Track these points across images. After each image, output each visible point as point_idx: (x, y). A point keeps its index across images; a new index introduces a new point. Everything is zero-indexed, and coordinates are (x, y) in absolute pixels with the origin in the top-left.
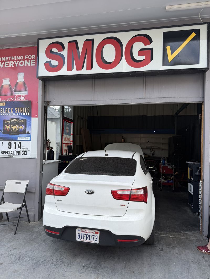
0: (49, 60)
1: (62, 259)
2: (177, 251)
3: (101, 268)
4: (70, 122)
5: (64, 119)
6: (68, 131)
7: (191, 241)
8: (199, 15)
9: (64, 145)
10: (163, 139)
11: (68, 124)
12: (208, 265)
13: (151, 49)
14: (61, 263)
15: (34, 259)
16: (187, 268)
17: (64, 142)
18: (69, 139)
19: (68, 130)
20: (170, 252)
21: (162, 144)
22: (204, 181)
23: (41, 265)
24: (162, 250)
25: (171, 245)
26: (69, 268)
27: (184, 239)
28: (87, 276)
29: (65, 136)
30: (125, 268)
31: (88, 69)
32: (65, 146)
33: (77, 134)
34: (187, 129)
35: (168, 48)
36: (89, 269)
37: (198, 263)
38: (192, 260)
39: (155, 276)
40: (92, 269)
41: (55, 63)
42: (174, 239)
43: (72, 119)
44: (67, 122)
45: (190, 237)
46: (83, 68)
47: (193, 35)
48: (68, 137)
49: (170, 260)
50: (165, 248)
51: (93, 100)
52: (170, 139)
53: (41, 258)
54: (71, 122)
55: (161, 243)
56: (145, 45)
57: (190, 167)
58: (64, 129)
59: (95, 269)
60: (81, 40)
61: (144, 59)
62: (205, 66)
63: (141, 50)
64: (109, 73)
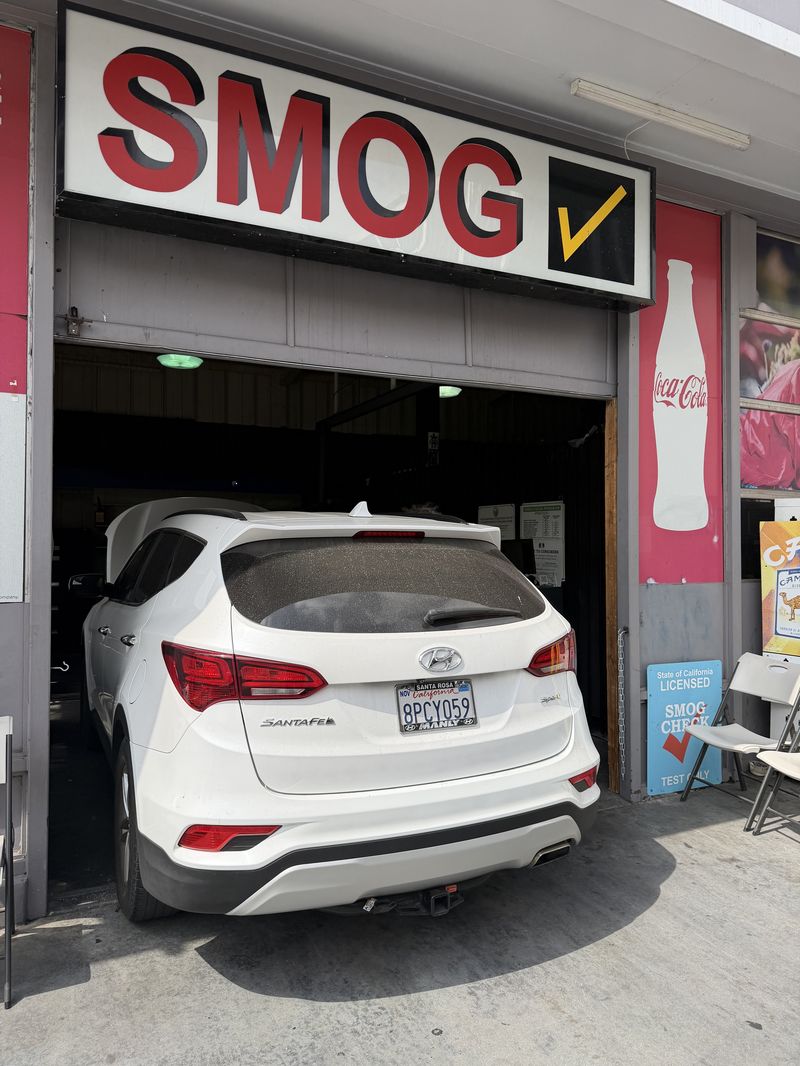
13: (519, 203)
22: (626, 633)
31: (307, 214)
35: (563, 213)
41: (155, 148)
46: (286, 205)
47: (620, 193)
51: (291, 344)
60: (278, 87)
61: (499, 232)
62: (646, 294)
63: (489, 195)
64: (389, 253)
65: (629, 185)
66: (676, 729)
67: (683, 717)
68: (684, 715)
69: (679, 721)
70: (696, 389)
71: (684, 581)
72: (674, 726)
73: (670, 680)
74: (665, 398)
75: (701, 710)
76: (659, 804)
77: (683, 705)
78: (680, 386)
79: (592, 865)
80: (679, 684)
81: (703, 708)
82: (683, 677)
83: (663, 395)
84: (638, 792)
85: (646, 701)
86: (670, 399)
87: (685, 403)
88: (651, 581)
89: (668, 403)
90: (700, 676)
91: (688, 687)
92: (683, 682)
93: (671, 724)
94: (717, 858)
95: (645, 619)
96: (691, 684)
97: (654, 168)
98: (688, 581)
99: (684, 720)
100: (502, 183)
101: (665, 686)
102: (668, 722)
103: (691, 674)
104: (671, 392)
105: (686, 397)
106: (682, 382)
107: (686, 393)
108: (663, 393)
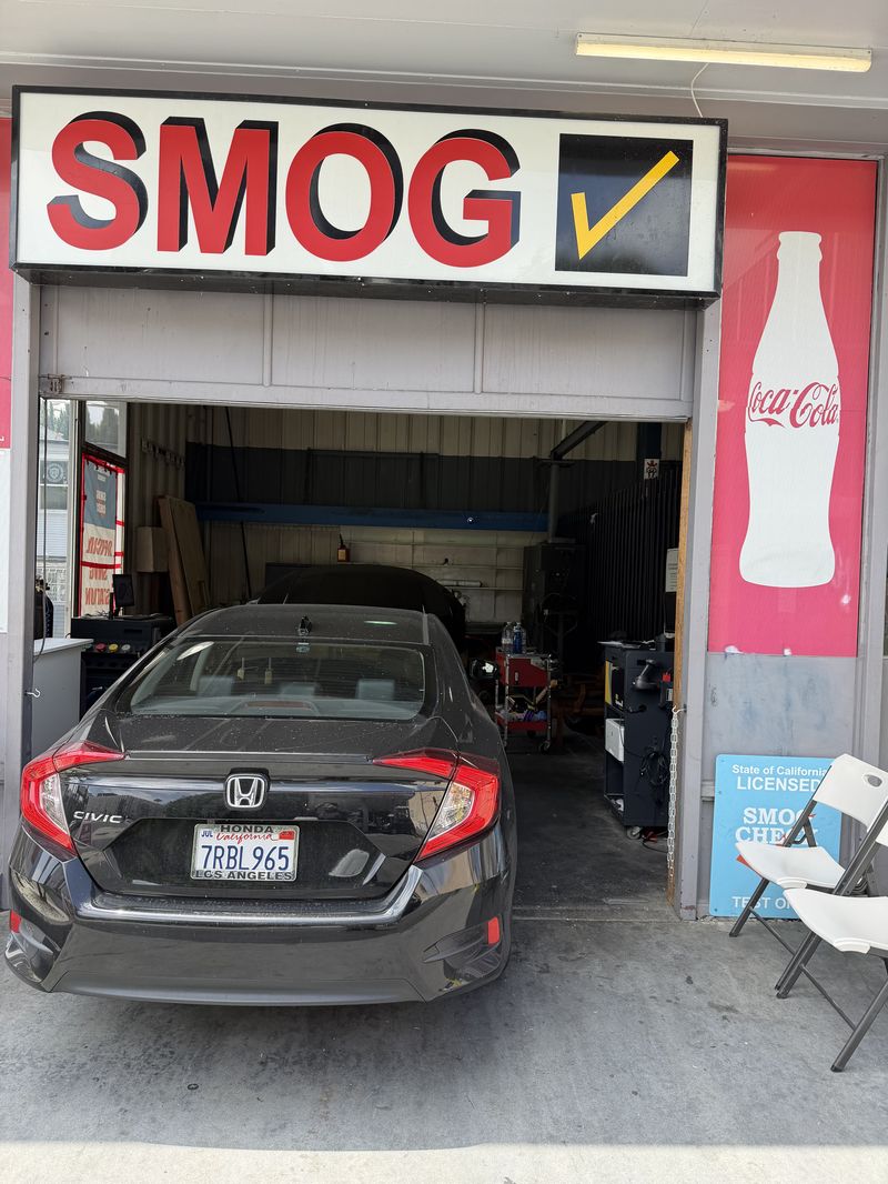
0: (69, 190)
1: (165, 1046)
2: (599, 969)
3: (334, 1060)
4: (111, 470)
5: (89, 453)
6: (102, 509)
7: (638, 928)
8: (689, 87)
9: (86, 571)
10: (499, 550)
11: (101, 474)
12: (706, 1005)
13: (515, 197)
14: (165, 1061)
15: (43, 1058)
16: (641, 1022)
17: (87, 558)
18: (106, 546)
19: (103, 502)
20: (574, 973)
21: (499, 572)
22: (685, 711)
23: (78, 1078)
24: (546, 970)
25: (573, 951)
26: (202, 1075)
27: (615, 925)
28: (284, 1095)
29: (90, 530)
30: (424, 1047)
31: (251, 249)
32: (91, 578)
33: (143, 525)
34: (593, 516)
35: (579, 201)
36: (287, 1069)
37: (674, 1001)
38: (655, 995)
39: (536, 1064)
40: (297, 1068)
41: (99, 208)
42: (582, 927)
43: (121, 452)
44: (101, 470)
45: (636, 917)
46: (229, 243)
47: (670, 160)
48: (105, 538)
49: (580, 1000)
50: (554, 962)
51: (267, 383)
52: (528, 551)
53: (71, 1051)
54: (118, 466)
55: (539, 945)
56: (491, 178)
57: (614, 660)
58: (85, 498)
59: (310, 1065)
60: (222, 122)
61: (487, 235)
62: (707, 286)
63: (474, 194)
64: (343, 278)
65: (684, 149)
67: (773, 826)
68: (773, 823)
69: (765, 830)
70: (821, 401)
71: (787, 652)
72: (756, 835)
73: (753, 776)
74: (767, 415)
76: (716, 926)
77: (773, 811)
78: (792, 399)
79: (545, 975)
80: (767, 784)
82: (775, 775)
83: (762, 412)
84: (691, 908)
85: (713, 798)
86: (774, 416)
87: (799, 420)
88: (732, 649)
89: (771, 422)
90: (804, 777)
91: (784, 789)
92: (775, 782)
93: (752, 831)
94: (709, 1003)
95: (719, 696)
96: (788, 785)
97: (726, 120)
98: (794, 653)
99: (773, 830)
100: (492, 177)
101: (744, 783)
102: (748, 830)
103: (788, 772)
104: (777, 406)
105: (803, 412)
106: (796, 392)
107: (802, 406)
108: (764, 409)
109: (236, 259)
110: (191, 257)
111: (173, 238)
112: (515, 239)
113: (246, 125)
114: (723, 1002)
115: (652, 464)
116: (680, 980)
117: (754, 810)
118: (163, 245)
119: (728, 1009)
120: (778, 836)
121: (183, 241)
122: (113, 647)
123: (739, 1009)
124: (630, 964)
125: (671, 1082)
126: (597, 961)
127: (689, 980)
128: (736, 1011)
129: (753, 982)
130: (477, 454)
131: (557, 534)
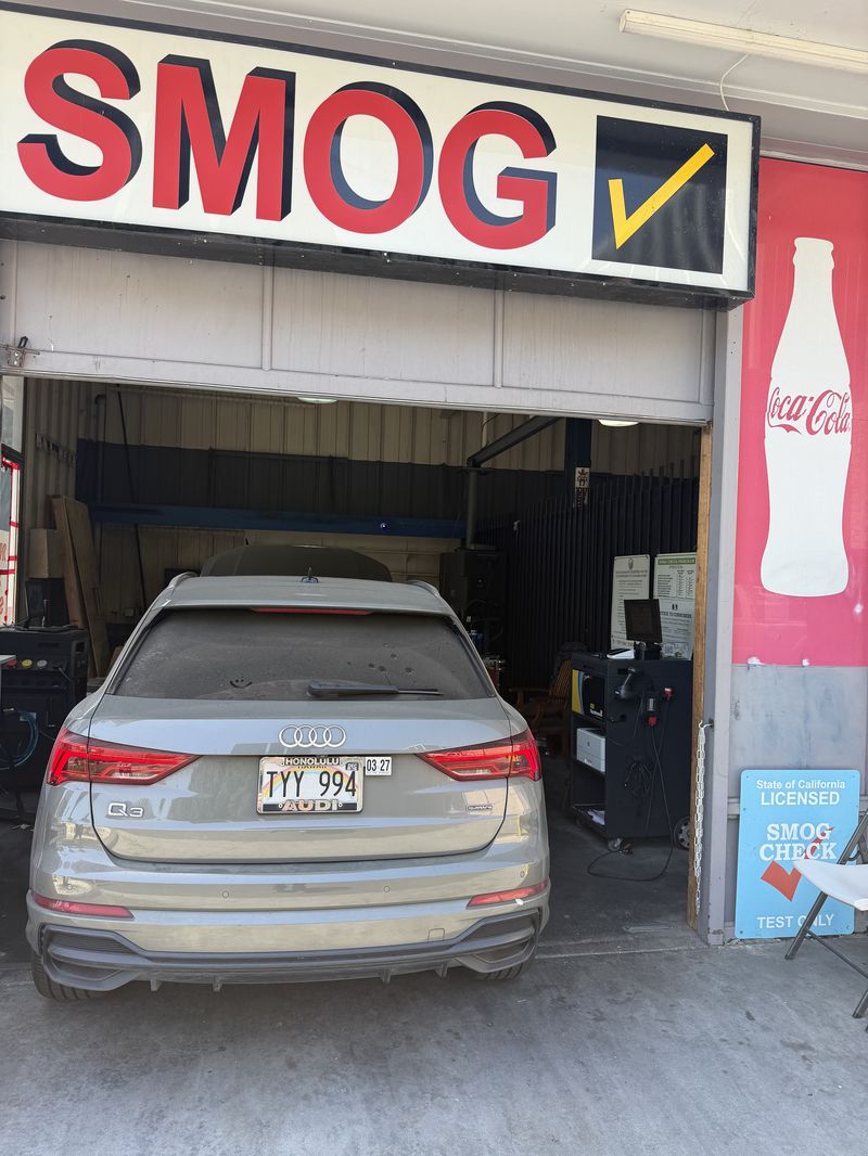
0: (45, 128)
2: (653, 1011)
4: (6, 466)
7: (669, 959)
8: (719, 81)
10: (412, 557)
12: (779, 1045)
13: (551, 178)
16: (725, 1072)
20: (631, 1018)
22: (712, 727)
24: (600, 1018)
25: (619, 991)
27: (647, 957)
31: (263, 213)
33: (36, 526)
34: (517, 523)
37: (746, 1042)
38: (723, 1037)
39: (641, 1138)
41: (82, 151)
42: (614, 962)
43: (16, 446)
45: (664, 946)
46: (237, 204)
47: (705, 154)
49: (652, 1051)
50: (604, 1006)
51: (266, 366)
52: (445, 558)
54: (13, 460)
55: (580, 987)
56: (525, 156)
60: (231, 67)
61: (521, 217)
62: (740, 284)
63: (509, 171)
64: (367, 252)
65: (719, 143)
66: (783, 855)
67: (796, 842)
68: (795, 838)
69: (787, 846)
70: (836, 408)
71: (805, 662)
72: (779, 852)
73: (776, 791)
74: (784, 421)
75: (823, 834)
76: (745, 950)
77: (795, 826)
78: (808, 406)
79: (602, 1023)
80: (789, 798)
81: (828, 833)
82: (796, 789)
83: (780, 418)
84: (717, 932)
85: (739, 816)
86: (791, 423)
87: (815, 427)
88: (754, 661)
89: (789, 428)
90: (824, 790)
91: (805, 803)
92: (796, 796)
93: (775, 848)
94: (781, 1041)
95: (742, 710)
96: (808, 798)
97: (759, 117)
98: (812, 663)
99: (795, 846)
100: (527, 155)
101: (768, 799)
102: (771, 846)
103: (809, 786)
104: (794, 412)
105: (818, 419)
106: (812, 399)
107: (817, 414)
108: (782, 415)
109: (245, 222)
110: (193, 216)
111: (172, 192)
112: (551, 223)
113: (258, 72)
114: (794, 1040)
115: (582, 473)
116: (741, 1016)
117: (777, 826)
118: (160, 201)
119: (803, 1047)
120: (800, 851)
121: (183, 198)
122: (27, 663)
123: (812, 1046)
124: (682, 1001)
125: (788, 1143)
126: (647, 1002)
127: (749, 1015)
128: (811, 1049)
129: (812, 1012)
130: (386, 459)
131: (476, 540)
